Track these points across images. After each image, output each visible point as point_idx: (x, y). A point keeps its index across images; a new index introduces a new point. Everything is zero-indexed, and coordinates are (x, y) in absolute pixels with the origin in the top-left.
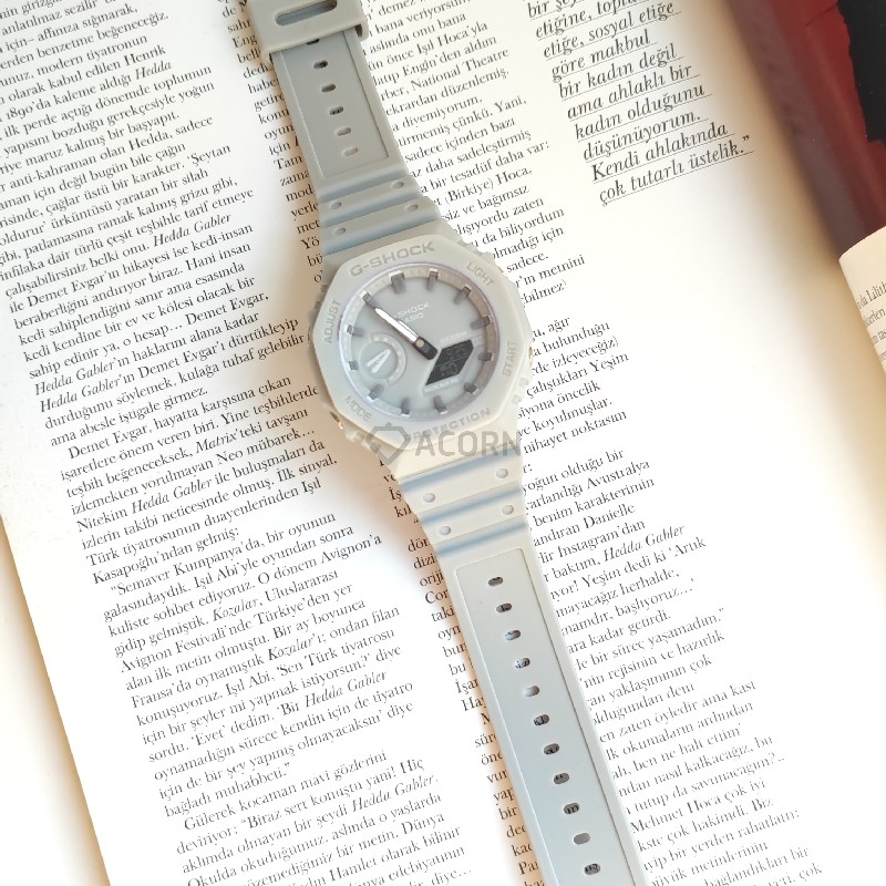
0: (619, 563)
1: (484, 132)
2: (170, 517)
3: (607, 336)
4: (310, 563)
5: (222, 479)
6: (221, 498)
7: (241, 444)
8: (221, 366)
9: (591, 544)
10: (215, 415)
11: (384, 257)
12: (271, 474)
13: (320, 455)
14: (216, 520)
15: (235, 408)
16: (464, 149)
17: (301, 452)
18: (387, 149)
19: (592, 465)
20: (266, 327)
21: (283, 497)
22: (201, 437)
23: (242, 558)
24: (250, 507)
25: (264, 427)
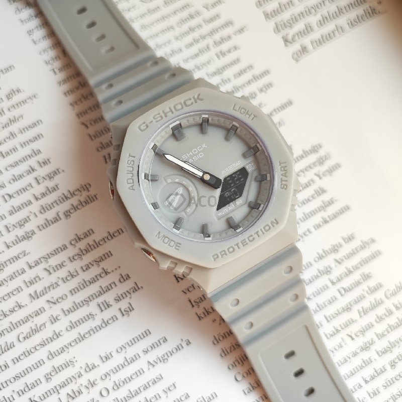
0: (371, 317)
1: (200, 26)
2: (18, 359)
3: (322, 153)
4: (140, 372)
5: (54, 320)
6: (58, 335)
7: (64, 289)
8: (36, 230)
9: (348, 309)
10: (39, 270)
11: (163, 112)
12: (93, 308)
13: (129, 285)
14: (57, 354)
15: (54, 261)
16: (189, 39)
17: (113, 286)
18: (137, 44)
19: (335, 249)
20: (66, 193)
21: (106, 324)
22: (31, 290)
23: (83, 381)
24: (82, 338)
25: (80, 271)
